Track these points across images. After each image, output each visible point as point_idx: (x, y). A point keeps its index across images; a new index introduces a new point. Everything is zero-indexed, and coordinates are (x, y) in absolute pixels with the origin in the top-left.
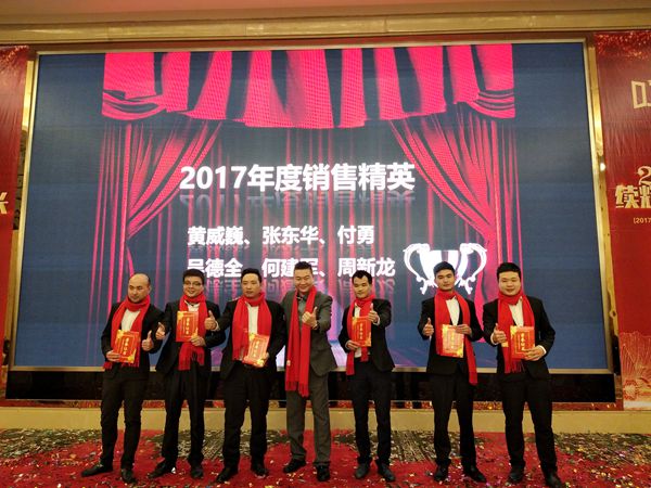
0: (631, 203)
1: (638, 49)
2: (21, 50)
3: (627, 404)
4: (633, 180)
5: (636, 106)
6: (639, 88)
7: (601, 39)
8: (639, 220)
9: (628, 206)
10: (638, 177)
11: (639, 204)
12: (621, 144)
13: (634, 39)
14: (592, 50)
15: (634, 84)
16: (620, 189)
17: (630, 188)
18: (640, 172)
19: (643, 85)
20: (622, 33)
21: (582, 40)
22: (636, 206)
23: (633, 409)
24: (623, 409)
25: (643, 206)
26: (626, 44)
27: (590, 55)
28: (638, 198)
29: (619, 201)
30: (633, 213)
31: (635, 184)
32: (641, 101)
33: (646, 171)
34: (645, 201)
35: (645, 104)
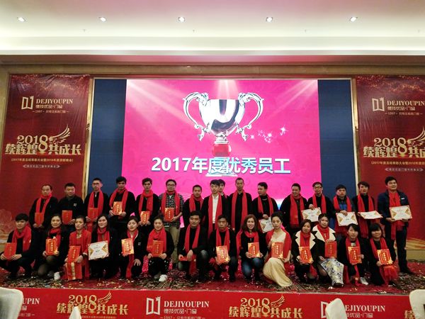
0: (371, 155)
1: (375, 83)
4: (372, 144)
5: (374, 110)
6: (375, 102)
7: (359, 79)
8: (375, 163)
9: (369, 156)
10: (374, 143)
11: (374, 155)
12: (367, 127)
13: (374, 79)
14: (354, 80)
15: (373, 100)
16: (365, 148)
17: (370, 148)
18: (375, 141)
19: (377, 100)
20: (369, 76)
21: (350, 78)
26: (370, 81)
27: (353, 83)
28: (374, 153)
29: (365, 154)
30: (371, 159)
31: (373, 146)
32: (376, 108)
33: (378, 140)
34: (377, 154)
35: (378, 109)
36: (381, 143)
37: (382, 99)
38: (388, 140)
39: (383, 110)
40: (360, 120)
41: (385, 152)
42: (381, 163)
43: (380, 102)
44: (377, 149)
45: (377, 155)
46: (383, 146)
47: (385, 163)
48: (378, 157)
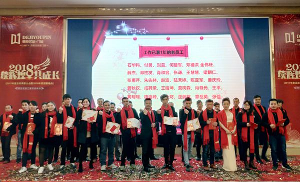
0: (283, 77)
1: (288, 21)
2: (61, 17)
5: (287, 42)
6: (288, 35)
7: (275, 17)
8: (286, 83)
10: (286, 68)
11: (286, 77)
12: (281, 55)
13: (287, 18)
14: (272, 19)
15: (286, 34)
16: (280, 72)
17: (283, 71)
18: (287, 66)
19: (289, 34)
20: (283, 15)
21: (268, 17)
26: (284, 19)
27: (270, 21)
28: (286, 75)
29: (279, 76)
30: (284, 80)
31: (285, 70)
32: (288, 40)
33: (289, 66)
35: (289, 41)
36: (292, 67)
37: (293, 33)
38: (297, 65)
39: (294, 42)
40: (276, 50)
41: (294, 75)
42: (291, 83)
43: (291, 36)
44: (288, 72)
45: (288, 77)
46: (293, 70)
47: (294, 83)
48: (289, 78)
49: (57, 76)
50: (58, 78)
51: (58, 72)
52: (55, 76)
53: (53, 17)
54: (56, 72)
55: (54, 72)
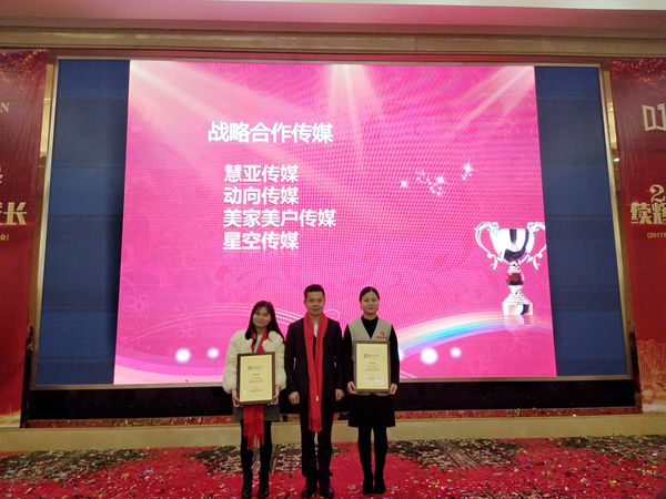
0: (645, 219)
1: (648, 75)
2: (39, 54)
3: (646, 408)
4: (646, 198)
5: (647, 129)
7: (615, 65)
8: (653, 235)
9: (642, 222)
10: (651, 195)
11: (652, 220)
13: (643, 67)
14: (607, 74)
15: (645, 108)
16: (635, 205)
17: (644, 205)
18: (652, 190)
19: (652, 109)
20: (634, 60)
21: (598, 65)
22: (649, 222)
23: (651, 412)
24: (641, 412)
25: (655, 222)
26: (637, 71)
27: (605, 79)
28: (651, 214)
29: (634, 217)
30: (647, 228)
32: (650, 125)
33: (657, 189)
34: (657, 216)
35: (654, 127)
37: (662, 107)
39: (664, 128)
40: (622, 150)
43: (658, 113)
48: (660, 223)
49: (20, 215)
50: (22, 222)
51: (22, 205)
52: (15, 215)
53: (15, 51)
54: (16, 207)
55: (11, 205)
